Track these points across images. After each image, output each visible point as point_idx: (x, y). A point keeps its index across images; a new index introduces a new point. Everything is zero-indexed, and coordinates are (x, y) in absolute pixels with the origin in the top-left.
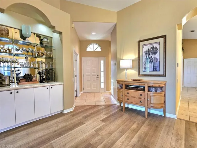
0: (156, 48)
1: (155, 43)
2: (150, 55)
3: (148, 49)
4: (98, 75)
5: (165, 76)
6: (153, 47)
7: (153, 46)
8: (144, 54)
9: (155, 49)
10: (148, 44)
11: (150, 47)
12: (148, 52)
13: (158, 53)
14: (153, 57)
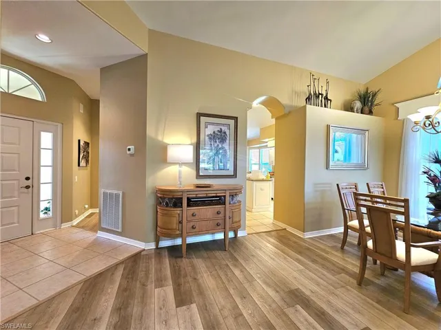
0: (225, 133)
1: (223, 125)
2: (216, 142)
3: (214, 132)
4: (28, 179)
5: (236, 177)
6: (221, 131)
7: (221, 129)
8: (207, 138)
9: (223, 134)
10: (213, 124)
11: (217, 129)
12: (213, 137)
13: (228, 141)
14: (220, 146)
